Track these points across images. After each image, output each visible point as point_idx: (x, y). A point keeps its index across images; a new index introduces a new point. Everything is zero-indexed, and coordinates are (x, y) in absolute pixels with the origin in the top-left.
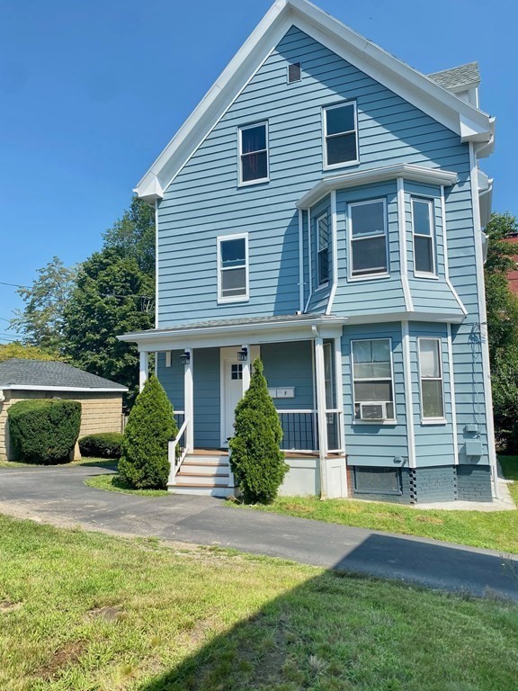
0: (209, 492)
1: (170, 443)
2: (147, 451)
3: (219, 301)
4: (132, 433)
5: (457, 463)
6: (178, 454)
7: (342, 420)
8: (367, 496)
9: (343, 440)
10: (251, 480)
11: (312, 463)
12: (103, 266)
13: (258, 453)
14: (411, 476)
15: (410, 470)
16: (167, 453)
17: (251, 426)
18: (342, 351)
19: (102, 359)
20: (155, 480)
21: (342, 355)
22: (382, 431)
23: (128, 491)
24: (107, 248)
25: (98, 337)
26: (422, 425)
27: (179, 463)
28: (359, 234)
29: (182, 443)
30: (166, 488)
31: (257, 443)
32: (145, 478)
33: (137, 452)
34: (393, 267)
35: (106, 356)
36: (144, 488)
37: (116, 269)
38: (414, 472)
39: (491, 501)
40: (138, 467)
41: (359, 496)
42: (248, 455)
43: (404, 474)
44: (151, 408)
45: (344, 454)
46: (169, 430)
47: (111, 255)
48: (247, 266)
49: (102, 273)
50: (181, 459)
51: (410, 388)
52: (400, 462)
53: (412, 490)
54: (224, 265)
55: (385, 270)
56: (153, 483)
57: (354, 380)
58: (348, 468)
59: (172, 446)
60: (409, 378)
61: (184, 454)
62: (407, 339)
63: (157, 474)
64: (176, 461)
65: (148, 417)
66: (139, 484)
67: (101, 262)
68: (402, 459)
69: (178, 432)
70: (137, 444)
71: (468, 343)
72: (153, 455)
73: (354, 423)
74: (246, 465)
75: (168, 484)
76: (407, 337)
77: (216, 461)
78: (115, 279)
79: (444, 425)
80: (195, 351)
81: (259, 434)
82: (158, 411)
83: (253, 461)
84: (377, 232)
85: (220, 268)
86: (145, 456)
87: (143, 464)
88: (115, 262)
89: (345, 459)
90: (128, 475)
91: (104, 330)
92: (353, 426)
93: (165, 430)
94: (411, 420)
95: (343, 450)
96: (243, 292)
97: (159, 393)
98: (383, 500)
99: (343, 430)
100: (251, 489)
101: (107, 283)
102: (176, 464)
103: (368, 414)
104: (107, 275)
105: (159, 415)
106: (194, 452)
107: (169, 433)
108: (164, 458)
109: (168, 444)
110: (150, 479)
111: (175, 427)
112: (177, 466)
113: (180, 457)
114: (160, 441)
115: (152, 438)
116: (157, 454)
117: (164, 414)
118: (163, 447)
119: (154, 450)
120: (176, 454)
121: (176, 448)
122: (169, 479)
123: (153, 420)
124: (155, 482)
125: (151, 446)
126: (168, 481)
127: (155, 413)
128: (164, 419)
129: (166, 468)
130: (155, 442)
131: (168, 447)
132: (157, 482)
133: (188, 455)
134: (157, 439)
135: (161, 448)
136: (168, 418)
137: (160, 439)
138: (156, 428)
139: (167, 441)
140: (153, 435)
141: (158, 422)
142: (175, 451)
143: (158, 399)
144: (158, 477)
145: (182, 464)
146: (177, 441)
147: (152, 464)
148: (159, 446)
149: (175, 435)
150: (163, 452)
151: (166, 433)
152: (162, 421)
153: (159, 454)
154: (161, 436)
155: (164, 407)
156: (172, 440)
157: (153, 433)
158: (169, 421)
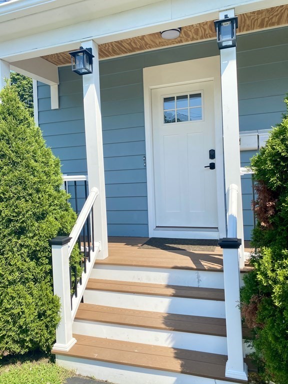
1: (55, 250)
6: (75, 270)
20: (22, 342)
27: (80, 289)
46: (51, 218)
50: (85, 277)
56: (16, 348)
59: (61, 256)
61: (89, 265)
64: (74, 285)
69: (74, 219)
72: (10, 283)
75: (55, 348)
77: (160, 278)
93: (41, 217)
105: (22, 182)
106: (109, 255)
107: (51, 225)
108: (41, 287)
109: (51, 252)
110: (7, 343)
111: (67, 210)
112: (76, 296)
113: (83, 272)
114: (27, 246)
115: (6, 240)
116: (21, 278)
117: (36, 179)
118: (38, 259)
119: (13, 271)
120: (73, 269)
121: (71, 257)
122: (58, 337)
123: (4, 194)
124: (22, 347)
125: (4, 262)
126: (55, 342)
127: (10, 176)
128: (38, 191)
129: (49, 312)
130: (15, 249)
131: (50, 259)
132: (27, 347)
133: (97, 264)
134: (20, 241)
135: (33, 264)
136: (47, 190)
137: (29, 242)
138: (15, 215)
139: (47, 245)
140: (7, 231)
141: (18, 198)
142: (68, 266)
143: (20, 142)
144: (28, 336)
145: (87, 289)
146: (72, 243)
147: (9, 306)
148: (27, 259)
149: (69, 228)
150: (38, 273)
151: (44, 226)
152: (31, 195)
153: (27, 279)
154: (31, 235)
155: (36, 161)
156: (61, 244)
157: (7, 227)
158: (50, 196)
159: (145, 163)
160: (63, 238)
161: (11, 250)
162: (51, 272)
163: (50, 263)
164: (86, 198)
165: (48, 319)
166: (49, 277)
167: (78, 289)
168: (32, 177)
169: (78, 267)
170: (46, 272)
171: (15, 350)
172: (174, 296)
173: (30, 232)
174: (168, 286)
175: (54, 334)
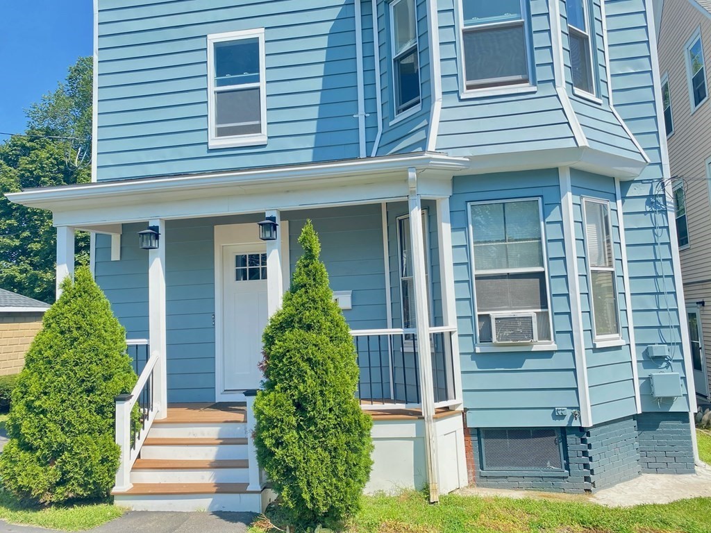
0: (204, 504)
1: (119, 406)
2: (66, 426)
3: (212, 144)
4: (33, 389)
5: (640, 412)
7: (456, 347)
8: (505, 481)
9: (458, 381)
10: (309, 484)
11: (409, 429)
12: (26, 150)
13: (321, 424)
14: (583, 441)
15: (581, 430)
16: (113, 426)
17: (305, 366)
18: (452, 222)
19: (22, 272)
20: (84, 485)
21: (453, 230)
22: (529, 364)
23: (21, 514)
24: (32, 128)
25: (17, 242)
26: (595, 350)
27: (139, 443)
28: (475, 20)
29: (145, 400)
30: (109, 499)
31: (319, 403)
32: (62, 482)
33: (42, 429)
34: (542, 74)
35: (29, 268)
36: (58, 504)
37: (43, 154)
38: (588, 434)
39: (693, 472)
40: (45, 462)
41: (490, 482)
42: (299, 428)
43: (571, 439)
44: (75, 333)
45: (461, 408)
46: (116, 378)
47: (38, 138)
48: (262, 84)
49: (23, 161)
50: (143, 434)
51: (577, 286)
52: (563, 417)
53: (586, 466)
54: (219, 83)
55: (526, 81)
56: (80, 491)
57: (475, 272)
58: (467, 431)
59: (124, 412)
60: (575, 268)
61: (148, 423)
62: (569, 199)
63: (88, 473)
64: (133, 439)
65: (69, 354)
66: (48, 498)
67: (23, 146)
68: (569, 413)
69: (135, 380)
70: (44, 412)
71: (645, 213)
72: (81, 432)
73: (478, 350)
74: (294, 449)
75: (114, 490)
76: (569, 194)
78: (42, 168)
79: (619, 348)
80: (169, 224)
81: (323, 383)
82: (93, 341)
83: (311, 441)
84: (507, 16)
85: (212, 88)
86: (61, 437)
87: (57, 454)
88: (43, 147)
89: (461, 417)
90: (22, 481)
91: (26, 234)
92: (474, 355)
93: (107, 378)
94: (581, 342)
95: (458, 400)
96: (257, 129)
97: (94, 303)
98: (533, 488)
99: (458, 363)
100: (310, 505)
101: (31, 172)
102: (133, 446)
103: (507, 333)
104: (33, 162)
105: (94, 349)
106: (168, 416)
107: (116, 384)
108: (105, 437)
109: (115, 407)
110: (73, 484)
111: (129, 372)
112: (134, 449)
113: (142, 430)
114: (96, 402)
115: (79, 396)
116: (89, 429)
117: (106, 347)
118: (103, 414)
119: (82, 423)
120: (133, 424)
121: (132, 413)
122: (117, 481)
123: (80, 360)
124: (85, 490)
125: (76, 415)
126: (114, 485)
127: (86, 344)
128: (107, 356)
129: (111, 458)
130: (85, 405)
131: (114, 414)
132: (90, 489)
133: (156, 424)
134: (89, 398)
135: (99, 417)
136: (115, 355)
137: (97, 399)
138: (87, 376)
139: (112, 401)
140: (80, 390)
141: (91, 363)
142: (129, 420)
143: (93, 316)
144: (91, 478)
145: (144, 445)
146: (133, 400)
147: (78, 451)
148: (95, 414)
149: (131, 388)
150: (103, 425)
151: (110, 385)
152: (101, 360)
153: (93, 430)
154: (99, 393)
155: (106, 331)
156: (124, 400)
157: (81, 386)
158: (116, 360)
159: (214, 321)
160: (125, 396)
161: (82, 406)
162: (114, 424)
163: (114, 417)
164: (147, 360)
165: (110, 464)
166: (111, 430)
167: (136, 443)
168: (102, 345)
169: (137, 423)
170: (109, 425)
171: (79, 492)
172: (221, 444)
173: (99, 390)
174: (219, 439)
175: (114, 478)
